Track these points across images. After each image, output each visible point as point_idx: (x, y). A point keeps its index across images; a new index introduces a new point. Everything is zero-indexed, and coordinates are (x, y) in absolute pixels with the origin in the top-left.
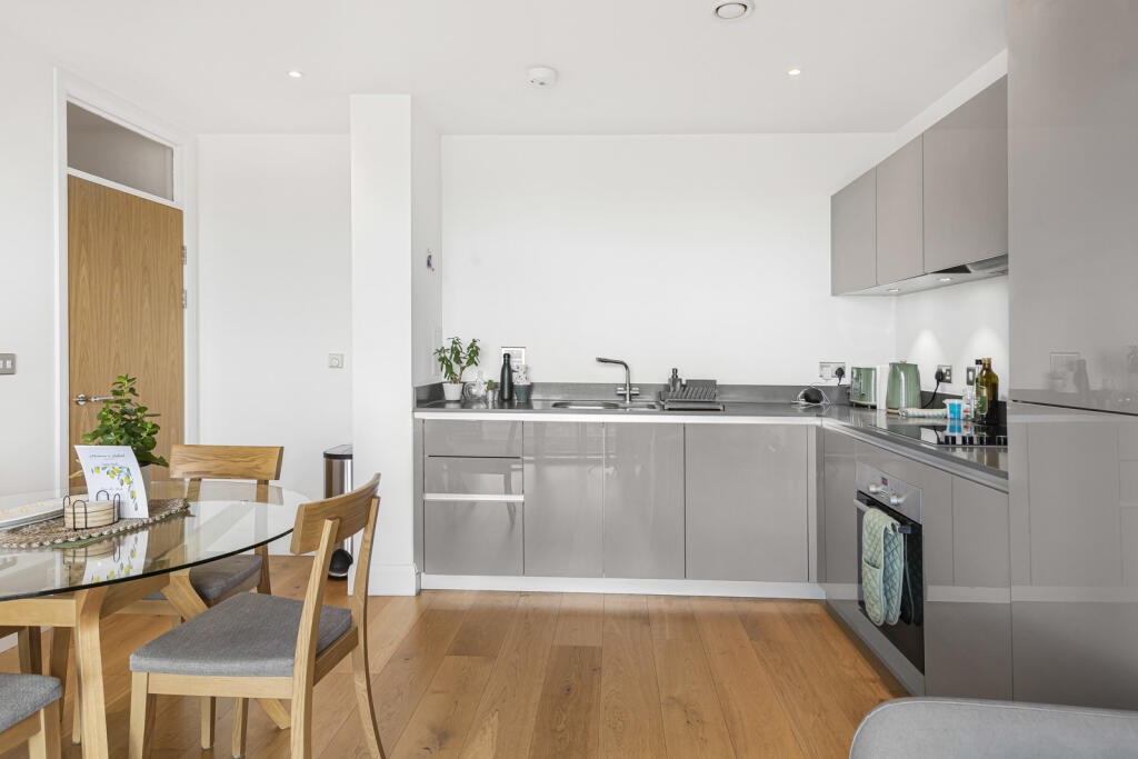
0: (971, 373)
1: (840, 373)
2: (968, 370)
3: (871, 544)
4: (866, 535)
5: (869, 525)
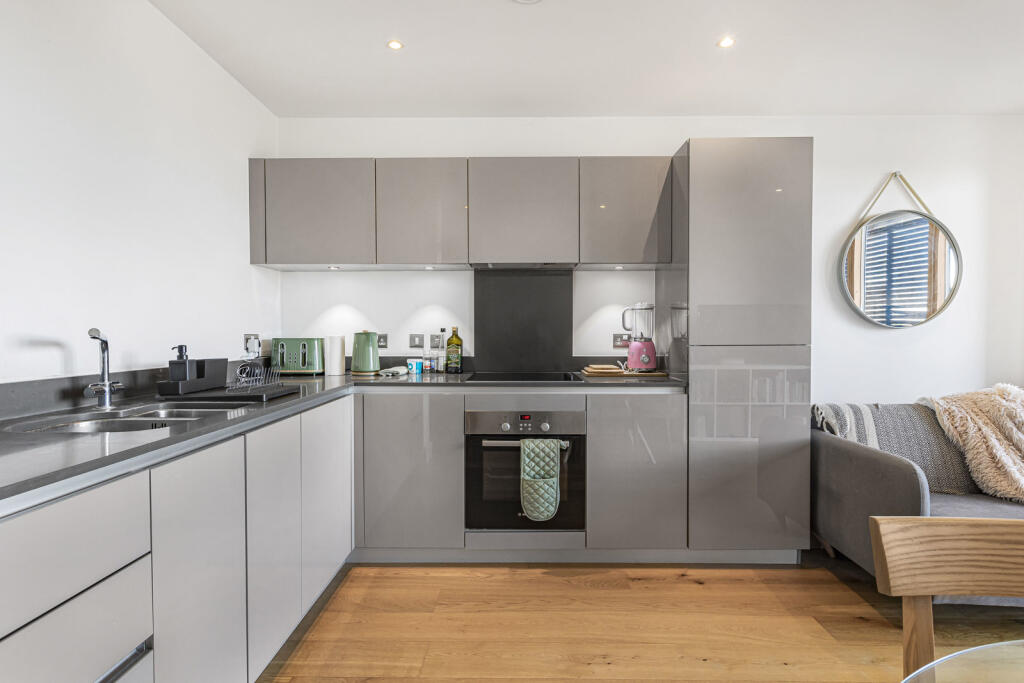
0: (415, 339)
2: (412, 338)
3: (537, 464)
4: (527, 460)
5: (533, 451)
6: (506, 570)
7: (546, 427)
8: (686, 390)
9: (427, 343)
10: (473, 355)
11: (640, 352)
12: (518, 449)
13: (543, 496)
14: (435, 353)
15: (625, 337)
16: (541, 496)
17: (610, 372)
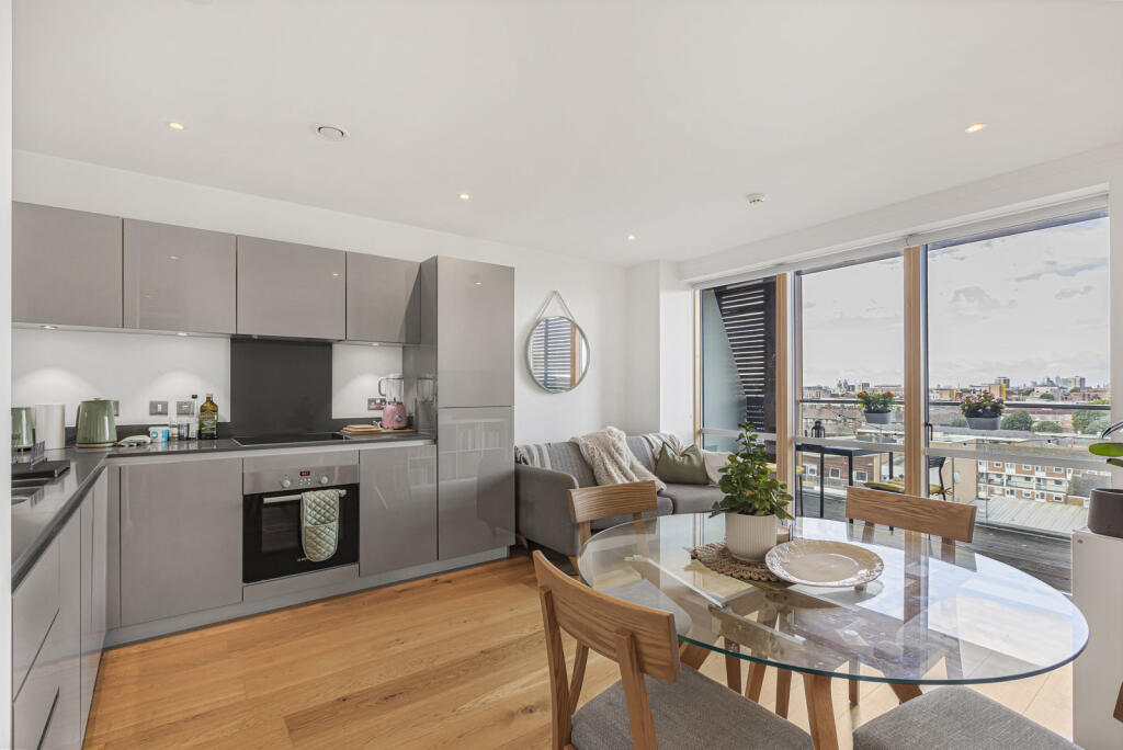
2: (153, 405)
3: (318, 512)
4: (309, 510)
5: (314, 501)
6: (287, 612)
7: (325, 480)
8: (435, 441)
9: (172, 409)
10: (228, 420)
11: (394, 413)
12: (298, 503)
14: (184, 420)
15: (378, 401)
16: (323, 539)
17: (369, 431)
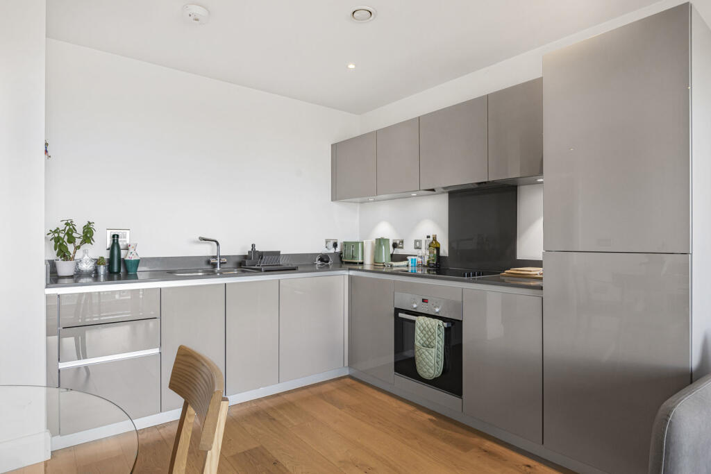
0: (418, 243)
1: (335, 245)
2: (416, 241)
3: (424, 336)
4: (419, 332)
5: (422, 325)
10: (447, 255)
13: (431, 360)
